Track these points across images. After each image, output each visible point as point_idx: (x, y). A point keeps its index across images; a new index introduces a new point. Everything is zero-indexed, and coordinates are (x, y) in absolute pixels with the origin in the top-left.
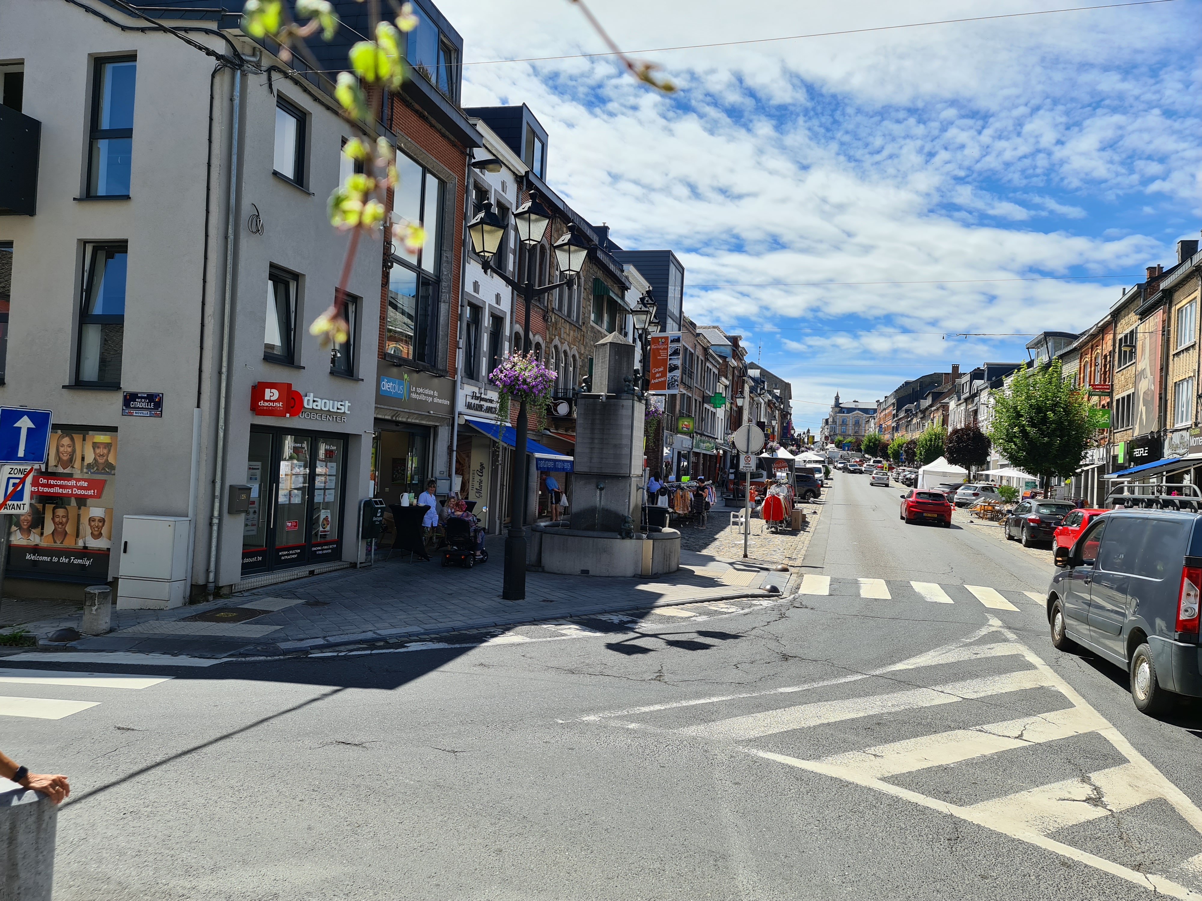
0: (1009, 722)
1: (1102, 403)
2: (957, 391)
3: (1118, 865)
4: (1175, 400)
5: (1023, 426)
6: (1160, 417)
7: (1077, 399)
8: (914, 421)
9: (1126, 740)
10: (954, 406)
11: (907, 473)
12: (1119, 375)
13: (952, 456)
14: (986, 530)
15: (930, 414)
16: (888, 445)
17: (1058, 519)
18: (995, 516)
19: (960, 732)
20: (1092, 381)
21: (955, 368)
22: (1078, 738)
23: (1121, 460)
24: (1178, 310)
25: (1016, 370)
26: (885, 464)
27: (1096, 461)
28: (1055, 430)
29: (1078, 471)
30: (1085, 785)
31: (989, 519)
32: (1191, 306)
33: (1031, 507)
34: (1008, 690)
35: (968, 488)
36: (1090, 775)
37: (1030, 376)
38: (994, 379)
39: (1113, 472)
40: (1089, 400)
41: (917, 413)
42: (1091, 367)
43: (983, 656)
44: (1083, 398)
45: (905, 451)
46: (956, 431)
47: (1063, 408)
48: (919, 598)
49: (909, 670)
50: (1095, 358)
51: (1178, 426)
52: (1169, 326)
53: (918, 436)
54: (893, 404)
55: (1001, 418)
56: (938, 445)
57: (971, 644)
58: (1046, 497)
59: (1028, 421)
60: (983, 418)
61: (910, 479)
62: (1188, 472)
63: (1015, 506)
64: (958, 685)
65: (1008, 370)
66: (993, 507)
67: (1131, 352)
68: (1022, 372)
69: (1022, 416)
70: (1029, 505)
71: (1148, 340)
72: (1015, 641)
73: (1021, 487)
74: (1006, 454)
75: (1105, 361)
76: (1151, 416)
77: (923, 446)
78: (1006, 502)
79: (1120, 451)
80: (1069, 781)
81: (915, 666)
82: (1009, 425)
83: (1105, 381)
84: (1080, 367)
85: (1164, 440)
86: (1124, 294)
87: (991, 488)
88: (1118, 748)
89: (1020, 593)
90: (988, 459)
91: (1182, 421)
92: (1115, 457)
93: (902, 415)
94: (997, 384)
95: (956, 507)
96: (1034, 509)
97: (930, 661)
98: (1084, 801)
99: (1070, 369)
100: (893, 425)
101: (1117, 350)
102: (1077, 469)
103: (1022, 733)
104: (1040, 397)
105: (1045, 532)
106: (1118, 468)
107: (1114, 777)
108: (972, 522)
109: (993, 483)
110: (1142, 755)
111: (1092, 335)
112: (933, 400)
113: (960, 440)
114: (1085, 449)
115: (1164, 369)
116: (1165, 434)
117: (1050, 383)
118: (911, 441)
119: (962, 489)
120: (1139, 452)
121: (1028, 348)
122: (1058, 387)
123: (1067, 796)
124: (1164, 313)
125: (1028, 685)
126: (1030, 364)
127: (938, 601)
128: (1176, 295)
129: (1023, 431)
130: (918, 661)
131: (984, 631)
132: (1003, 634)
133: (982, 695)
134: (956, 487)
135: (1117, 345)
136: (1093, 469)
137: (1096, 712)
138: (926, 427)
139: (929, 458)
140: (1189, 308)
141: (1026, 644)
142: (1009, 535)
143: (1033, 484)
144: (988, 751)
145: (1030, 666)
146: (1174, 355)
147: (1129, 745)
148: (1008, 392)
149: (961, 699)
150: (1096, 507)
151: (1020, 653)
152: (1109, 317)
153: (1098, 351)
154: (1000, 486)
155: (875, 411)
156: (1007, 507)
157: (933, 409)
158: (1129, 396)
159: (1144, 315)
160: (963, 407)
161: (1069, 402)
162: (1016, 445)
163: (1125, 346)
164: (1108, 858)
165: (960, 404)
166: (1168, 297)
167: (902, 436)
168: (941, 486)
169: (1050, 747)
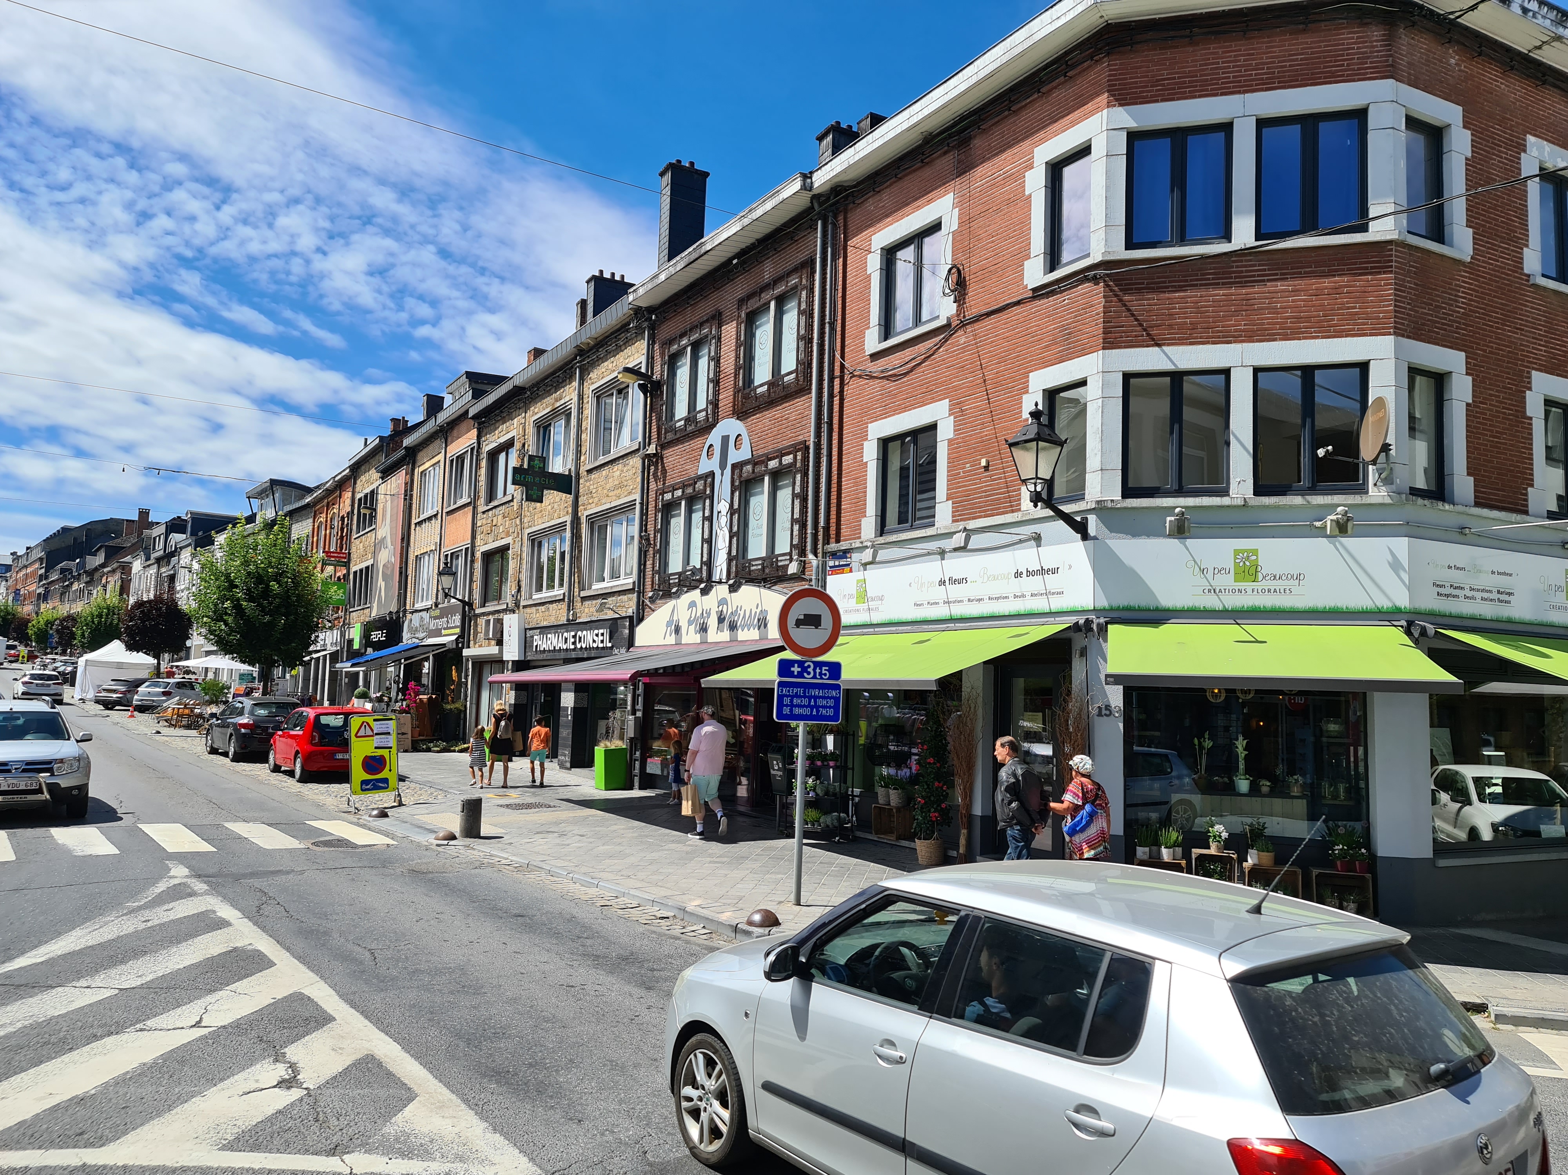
0: (184, 1008)
1: (338, 574)
2: (144, 547)
3: (310, 1156)
4: (415, 576)
5: (238, 600)
6: (399, 594)
7: (307, 568)
8: (75, 586)
9: (334, 993)
10: (140, 568)
11: (58, 664)
12: (357, 541)
13: (134, 639)
14: (179, 743)
15: (102, 577)
16: (29, 621)
17: (278, 722)
18: (192, 722)
19: (110, 1040)
20: (327, 547)
21: (144, 514)
22: (276, 1005)
23: (356, 646)
24: (422, 473)
25: (230, 526)
26: (23, 650)
27: (329, 647)
28: (278, 607)
29: (307, 659)
30: (278, 1065)
31: (184, 726)
32: (434, 469)
33: (243, 707)
34: (187, 963)
35: (156, 685)
36: (286, 1050)
37: (249, 535)
38: (200, 533)
39: (347, 660)
40: (322, 571)
41: (79, 575)
42: (326, 530)
43: (156, 922)
44: (315, 568)
45: (57, 631)
46: (140, 604)
47: (290, 578)
48: (64, 852)
50: (331, 519)
51: (418, 606)
52: (412, 490)
53: (79, 610)
54: (41, 559)
55: (206, 588)
56: (111, 623)
57: (140, 908)
58: (264, 694)
59: (245, 594)
60: (183, 587)
61: (62, 674)
62: (427, 659)
63: (222, 707)
64: (113, 972)
65: (220, 523)
66: (192, 710)
67: (371, 514)
68: (239, 529)
69: (236, 587)
70: (240, 705)
71: (389, 503)
72: (206, 893)
73: (234, 681)
74: (212, 637)
75: (342, 524)
76: (390, 593)
77: (87, 625)
78: (210, 702)
79: (355, 634)
80: (258, 1066)
81: (47, 956)
82: (218, 599)
83: (341, 548)
84: (313, 529)
85: (403, 622)
86: (366, 445)
87: (191, 683)
88: (323, 1006)
89: (218, 826)
90: (188, 643)
91: (422, 601)
92: (350, 642)
93: (54, 577)
94: (204, 542)
95: (136, 713)
96: (247, 710)
97: (73, 945)
98: (275, 1087)
99: (301, 529)
100: (38, 591)
101: (356, 512)
102: (305, 656)
103: (201, 1019)
104: (262, 563)
105: (261, 741)
106: (353, 655)
107: (314, 1045)
108: (158, 732)
109: (194, 677)
110: (352, 1007)
111: (327, 490)
112: (107, 558)
113: (145, 616)
114: (316, 631)
115: (406, 539)
116: (404, 615)
117: (275, 545)
118: (69, 616)
119: (147, 687)
120: (377, 636)
121: (249, 498)
122: (285, 550)
123: (254, 1086)
124: (406, 474)
125: (216, 950)
126: (251, 519)
127: (93, 853)
128: (421, 456)
129: (237, 606)
130: (53, 949)
131: (161, 887)
132: (189, 887)
133: (150, 977)
134: (139, 683)
135: (356, 506)
136: (325, 656)
137: (301, 965)
138: (95, 596)
139: (97, 640)
140: (432, 472)
141: (219, 894)
142: (212, 747)
143: (250, 677)
144: (148, 1057)
145: (223, 924)
146: (416, 524)
147: (337, 997)
148: (219, 554)
149: (117, 991)
150: (326, 703)
151: (210, 908)
152: (348, 471)
153: (335, 510)
154: (203, 680)
155: (8, 568)
156: (213, 709)
157: (106, 570)
158: (367, 568)
159: (386, 473)
160: (153, 570)
161: (298, 572)
162: (226, 624)
163: (364, 508)
164: (299, 1152)
165: (149, 566)
166: (411, 457)
167: (54, 608)
168: (113, 683)
169: (239, 1027)
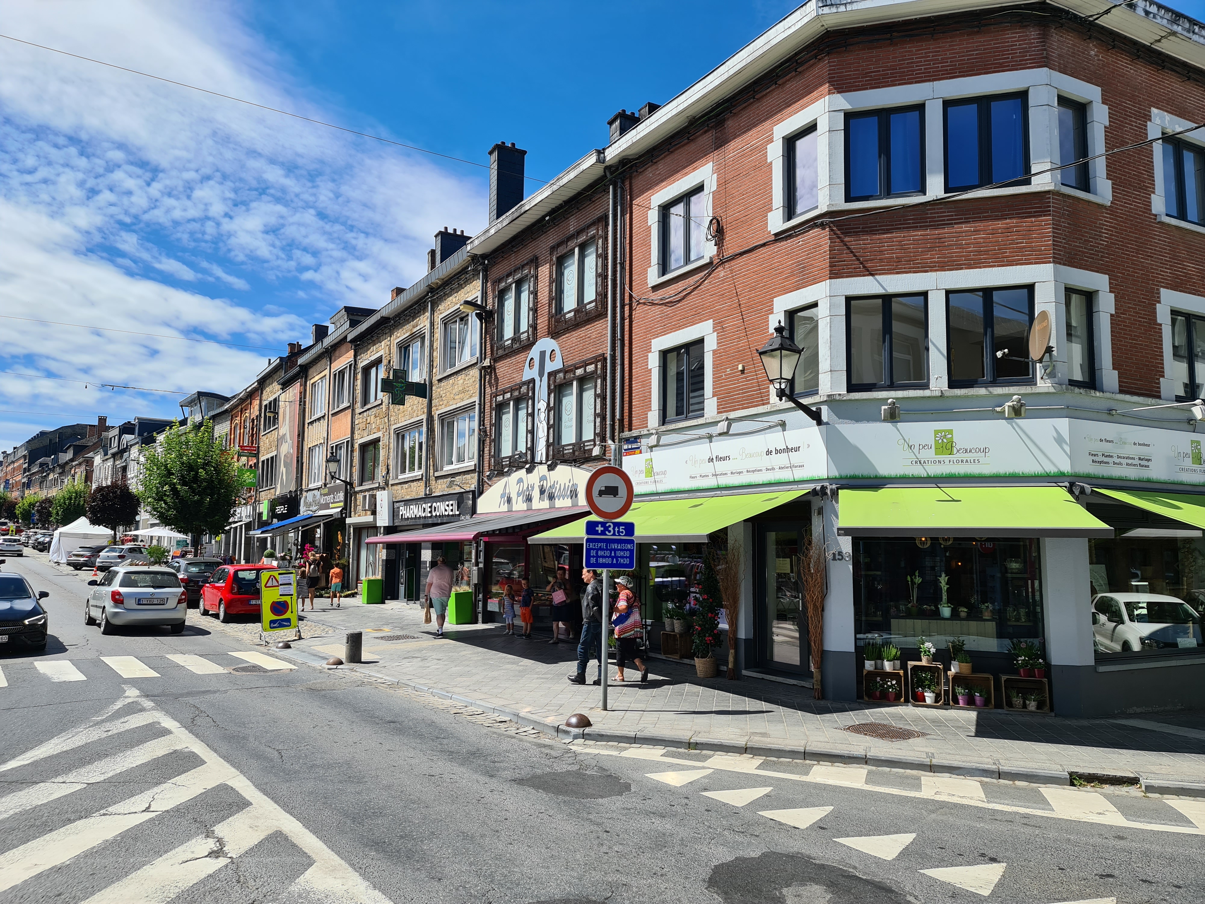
0: (137, 797)
1: (250, 463)
2: (103, 445)
4: (309, 463)
5: (174, 484)
6: (297, 477)
7: (227, 459)
8: (51, 476)
9: (251, 783)
10: (100, 461)
11: (39, 536)
12: (264, 438)
13: (96, 515)
15: (71, 469)
16: (16, 504)
17: (206, 576)
19: (80, 823)
20: (241, 442)
21: (102, 420)
22: (206, 794)
23: (265, 517)
24: (312, 384)
25: (168, 428)
26: (12, 526)
27: (244, 519)
28: (206, 488)
29: (227, 528)
30: (209, 840)
32: (322, 381)
33: (180, 566)
34: (139, 763)
35: (113, 550)
36: (215, 828)
37: (182, 435)
38: (145, 434)
39: (258, 528)
40: (238, 461)
41: (54, 467)
42: (240, 429)
43: (115, 732)
44: (233, 458)
45: (38, 511)
46: (100, 489)
47: (214, 467)
48: (45, 680)
49: (25, 766)
50: (244, 421)
51: (311, 486)
52: (305, 398)
53: (54, 494)
54: (25, 456)
55: (150, 475)
56: (79, 504)
57: (103, 721)
58: (196, 556)
59: (180, 480)
60: (133, 475)
61: (43, 543)
62: (319, 526)
64: (83, 770)
65: (160, 426)
67: (274, 417)
68: (175, 429)
69: (173, 474)
70: (177, 565)
71: (288, 408)
72: (153, 709)
73: (172, 546)
74: (155, 513)
75: (253, 425)
76: (290, 477)
77: (60, 505)
79: (264, 508)
80: (194, 841)
81: (33, 759)
82: (159, 483)
83: (252, 443)
84: (231, 429)
85: (300, 499)
86: (269, 364)
87: (140, 549)
88: (243, 794)
89: (162, 658)
90: (137, 518)
91: (314, 482)
92: (260, 515)
93: (35, 469)
94: (148, 441)
95: (98, 572)
96: (182, 568)
97: (52, 750)
98: (206, 857)
99: (222, 429)
100: (23, 481)
101: (263, 415)
102: (226, 526)
103: (150, 805)
104: (192, 455)
106: (263, 524)
107: (236, 824)
109: (142, 544)
110: (264, 794)
111: (241, 399)
112: (75, 454)
113: (105, 498)
114: (234, 506)
115: (301, 435)
116: (301, 494)
117: (202, 442)
118: (46, 499)
119: (106, 552)
120: (280, 509)
121: (182, 406)
122: (210, 445)
123: (190, 856)
124: (301, 385)
125: (161, 752)
126: (183, 422)
127: (67, 680)
128: (311, 371)
129: (174, 489)
130: (37, 753)
131: (119, 705)
132: (140, 704)
133: (110, 774)
134: (100, 549)
135: (263, 410)
136: (241, 526)
137: (225, 763)
138: (66, 483)
139: (68, 518)
140: (320, 384)
141: (163, 709)
143: (184, 543)
144: (110, 835)
145: (166, 732)
146: (308, 423)
147: (253, 787)
148: (159, 450)
149: (85, 785)
150: (243, 562)
151: (156, 720)
152: (256, 384)
153: (247, 414)
154: (149, 546)
157: (74, 463)
158: (272, 458)
159: (285, 385)
160: (110, 463)
161: (220, 462)
162: (166, 503)
163: (269, 412)
165: (107, 460)
166: (304, 372)
167: (35, 493)
168: (81, 549)
169: (178, 811)
